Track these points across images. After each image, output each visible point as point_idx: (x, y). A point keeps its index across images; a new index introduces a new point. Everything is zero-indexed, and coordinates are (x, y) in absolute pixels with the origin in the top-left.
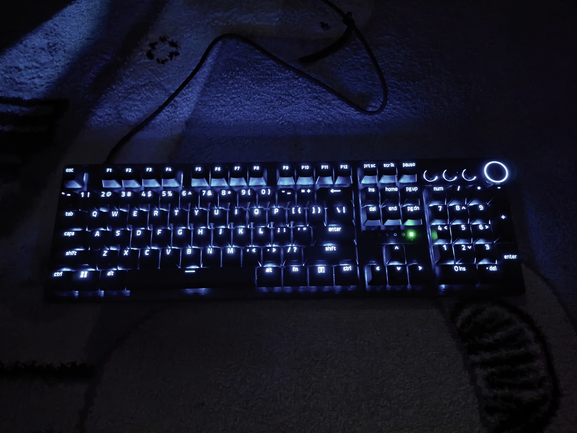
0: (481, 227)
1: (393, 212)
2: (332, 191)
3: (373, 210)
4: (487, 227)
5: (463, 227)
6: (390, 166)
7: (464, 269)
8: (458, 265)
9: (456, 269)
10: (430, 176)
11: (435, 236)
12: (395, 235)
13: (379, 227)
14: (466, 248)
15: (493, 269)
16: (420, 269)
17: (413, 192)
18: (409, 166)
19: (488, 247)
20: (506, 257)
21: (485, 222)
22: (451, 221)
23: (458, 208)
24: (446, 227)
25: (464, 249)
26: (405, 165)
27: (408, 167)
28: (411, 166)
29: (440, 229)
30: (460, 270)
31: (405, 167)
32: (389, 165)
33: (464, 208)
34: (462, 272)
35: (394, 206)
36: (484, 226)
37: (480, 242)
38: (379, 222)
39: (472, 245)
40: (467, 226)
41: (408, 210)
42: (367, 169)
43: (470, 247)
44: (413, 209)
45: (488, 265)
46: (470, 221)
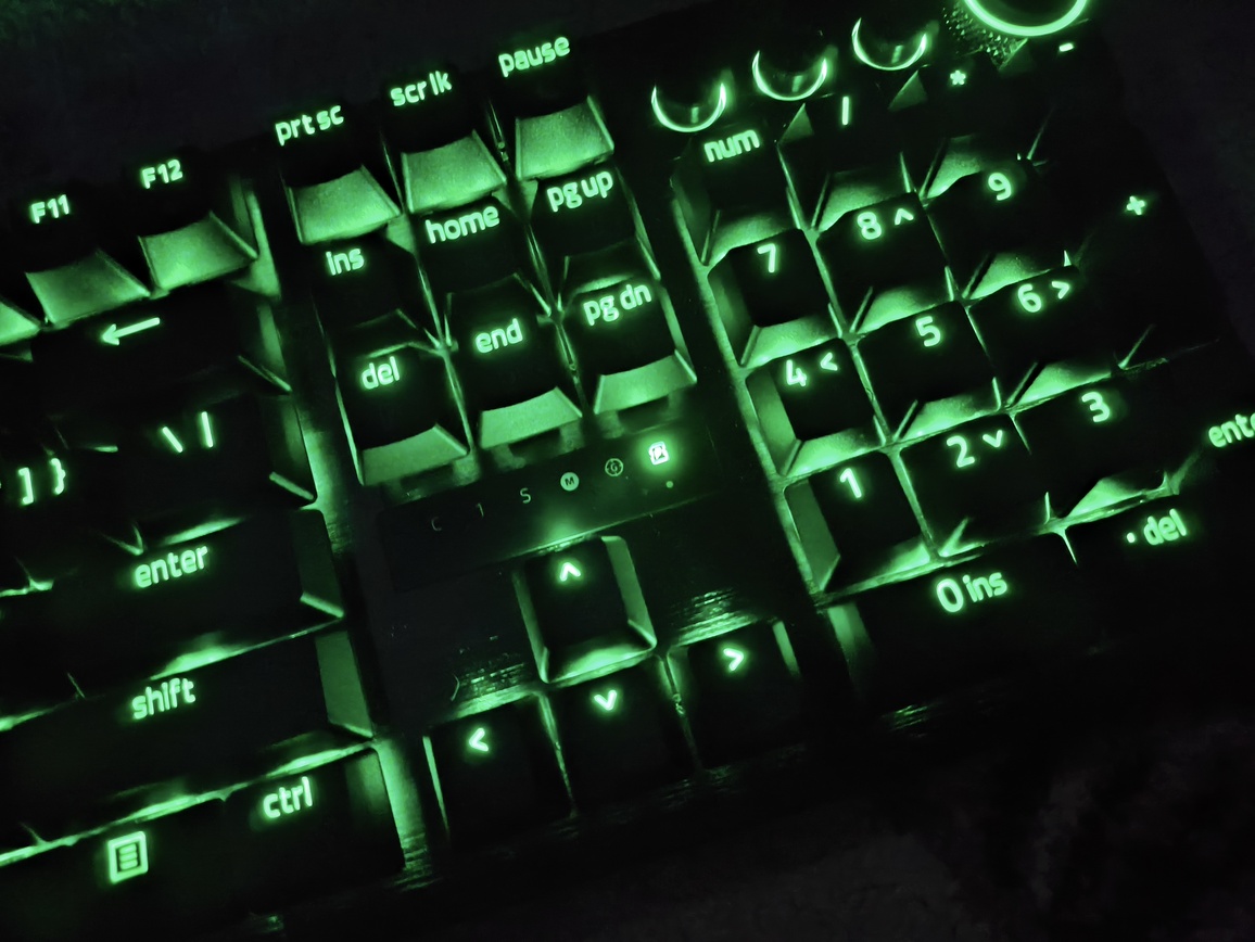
0: (1030, 301)
1: (505, 355)
2: (112, 336)
3: (387, 381)
4: (1063, 288)
5: (930, 333)
6: (428, 90)
7: (995, 585)
8: (955, 571)
9: (951, 597)
10: (686, 95)
11: (781, 425)
12: (570, 482)
13: (446, 470)
14: (978, 449)
15: (1166, 529)
16: (733, 667)
17: (592, 205)
18: (538, 62)
19: (1100, 408)
20: (1219, 436)
21: (1045, 267)
22: (849, 313)
23: (870, 228)
24: (829, 356)
25: (964, 460)
26: (517, 61)
27: (533, 71)
28: (551, 58)
29: (796, 377)
30: (977, 596)
31: (515, 73)
32: (422, 85)
33: (903, 215)
34: (990, 604)
35: (503, 322)
36: (1041, 285)
37: (1049, 385)
38: (432, 446)
39: (1001, 421)
40: (949, 315)
41: (591, 320)
42: (300, 143)
43: (996, 440)
44: (617, 304)
45: (1131, 516)
46: (961, 282)
